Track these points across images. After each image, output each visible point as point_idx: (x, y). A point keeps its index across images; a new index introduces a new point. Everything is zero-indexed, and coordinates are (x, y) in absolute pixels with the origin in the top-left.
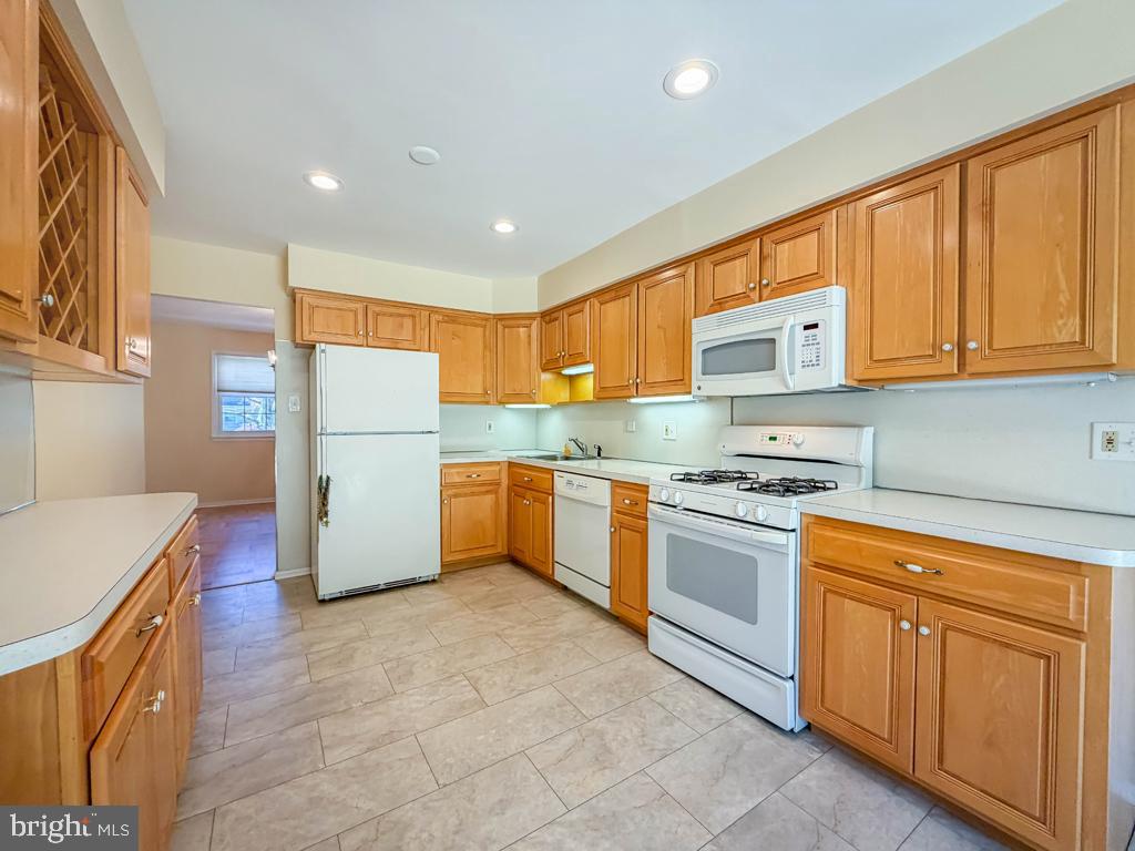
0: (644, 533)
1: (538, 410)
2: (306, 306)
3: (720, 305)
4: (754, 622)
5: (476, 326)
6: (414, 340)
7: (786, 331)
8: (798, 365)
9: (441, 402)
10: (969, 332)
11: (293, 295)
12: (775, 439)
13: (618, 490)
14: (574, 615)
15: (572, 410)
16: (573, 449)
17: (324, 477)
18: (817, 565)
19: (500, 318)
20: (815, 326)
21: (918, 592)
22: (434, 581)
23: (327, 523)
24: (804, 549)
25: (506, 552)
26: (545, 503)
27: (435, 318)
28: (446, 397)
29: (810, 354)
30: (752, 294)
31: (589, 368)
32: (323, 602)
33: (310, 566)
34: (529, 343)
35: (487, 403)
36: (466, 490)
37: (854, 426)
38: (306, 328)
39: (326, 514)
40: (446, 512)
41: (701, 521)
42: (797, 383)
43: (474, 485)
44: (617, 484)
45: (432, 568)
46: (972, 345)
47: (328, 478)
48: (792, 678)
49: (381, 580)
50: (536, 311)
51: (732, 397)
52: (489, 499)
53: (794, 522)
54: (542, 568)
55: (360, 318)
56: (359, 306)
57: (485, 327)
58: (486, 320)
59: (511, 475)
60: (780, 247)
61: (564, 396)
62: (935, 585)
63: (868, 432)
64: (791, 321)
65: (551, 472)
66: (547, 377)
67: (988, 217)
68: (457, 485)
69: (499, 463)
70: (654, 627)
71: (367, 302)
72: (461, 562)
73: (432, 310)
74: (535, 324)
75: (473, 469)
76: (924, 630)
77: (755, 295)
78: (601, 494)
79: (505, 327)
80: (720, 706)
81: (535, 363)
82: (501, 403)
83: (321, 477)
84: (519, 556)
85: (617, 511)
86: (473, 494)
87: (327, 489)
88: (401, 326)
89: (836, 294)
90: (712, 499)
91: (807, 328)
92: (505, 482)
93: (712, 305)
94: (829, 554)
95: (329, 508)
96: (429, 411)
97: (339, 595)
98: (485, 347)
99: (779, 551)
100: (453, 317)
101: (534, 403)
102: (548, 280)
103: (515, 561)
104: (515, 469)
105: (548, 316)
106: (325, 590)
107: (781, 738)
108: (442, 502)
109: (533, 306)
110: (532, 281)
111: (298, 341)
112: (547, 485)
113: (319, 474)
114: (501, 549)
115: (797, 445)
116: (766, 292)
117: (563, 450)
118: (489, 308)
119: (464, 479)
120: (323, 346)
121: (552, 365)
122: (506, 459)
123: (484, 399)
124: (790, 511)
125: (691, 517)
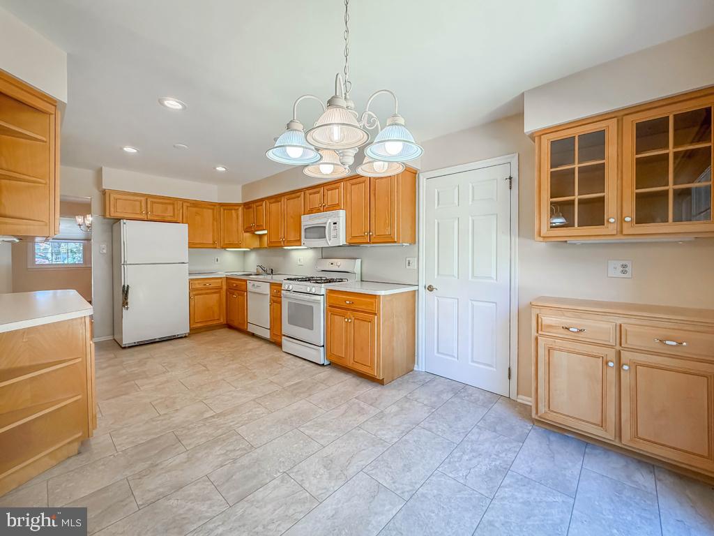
0: (280, 303)
1: (244, 251)
2: (112, 199)
3: (311, 212)
4: (312, 329)
5: (209, 208)
6: (174, 216)
7: (328, 224)
8: (332, 237)
9: (189, 248)
10: (371, 230)
11: (104, 192)
12: (332, 264)
13: (273, 287)
14: (253, 343)
15: (262, 252)
16: (261, 271)
17: (126, 286)
18: (329, 306)
19: (221, 205)
20: (336, 223)
21: (348, 309)
22: (185, 337)
23: (127, 308)
24: (325, 302)
25: (225, 322)
26: (243, 295)
27: (185, 204)
28: (192, 245)
29: (335, 233)
30: (320, 209)
31: (265, 232)
32: (125, 348)
33: (113, 334)
34: (238, 218)
35: (215, 248)
36: (204, 292)
37: (354, 259)
38: (112, 209)
39: (127, 304)
40: (192, 303)
41: (302, 296)
42: (331, 244)
43: (208, 289)
44: (272, 284)
45: (185, 330)
46: (371, 234)
47: (128, 286)
48: (323, 346)
49: (157, 336)
50: (241, 202)
51: (322, 248)
52: (216, 296)
54: (241, 327)
55: (143, 204)
56: (143, 199)
57: (213, 209)
58: (215, 206)
59: (228, 284)
60: (328, 192)
61: (256, 244)
63: (358, 262)
64: (329, 221)
65: (246, 281)
66: (248, 234)
67: (375, 194)
68: (197, 289)
69: (221, 278)
70: (284, 341)
71: (147, 196)
72: (200, 328)
73: (184, 201)
74: (240, 209)
75: (206, 281)
76: (349, 321)
78: (266, 289)
79: (224, 210)
80: (302, 362)
81: (240, 228)
82: (222, 248)
83: (124, 286)
84: (231, 323)
85: (272, 295)
86: (207, 294)
87: (127, 291)
88: (167, 209)
89: (342, 213)
90: (301, 287)
91: (334, 224)
92: (224, 287)
93: (308, 211)
95: (129, 300)
96: (183, 252)
97: (134, 344)
98: (214, 220)
99: (318, 302)
100: (196, 204)
101: (240, 248)
102: (247, 188)
103: (230, 327)
104: (229, 281)
105: (247, 206)
106: (126, 341)
107: (319, 367)
108: (190, 298)
109: (238, 200)
110: (238, 188)
111: (108, 216)
112: (244, 288)
113: (123, 284)
114: (223, 320)
115: (339, 266)
116: (324, 209)
117: (255, 271)
118: (216, 200)
119: (201, 286)
120: (125, 221)
121: (249, 230)
122: (224, 276)
123: (213, 246)
124: (322, 288)
125: (295, 294)
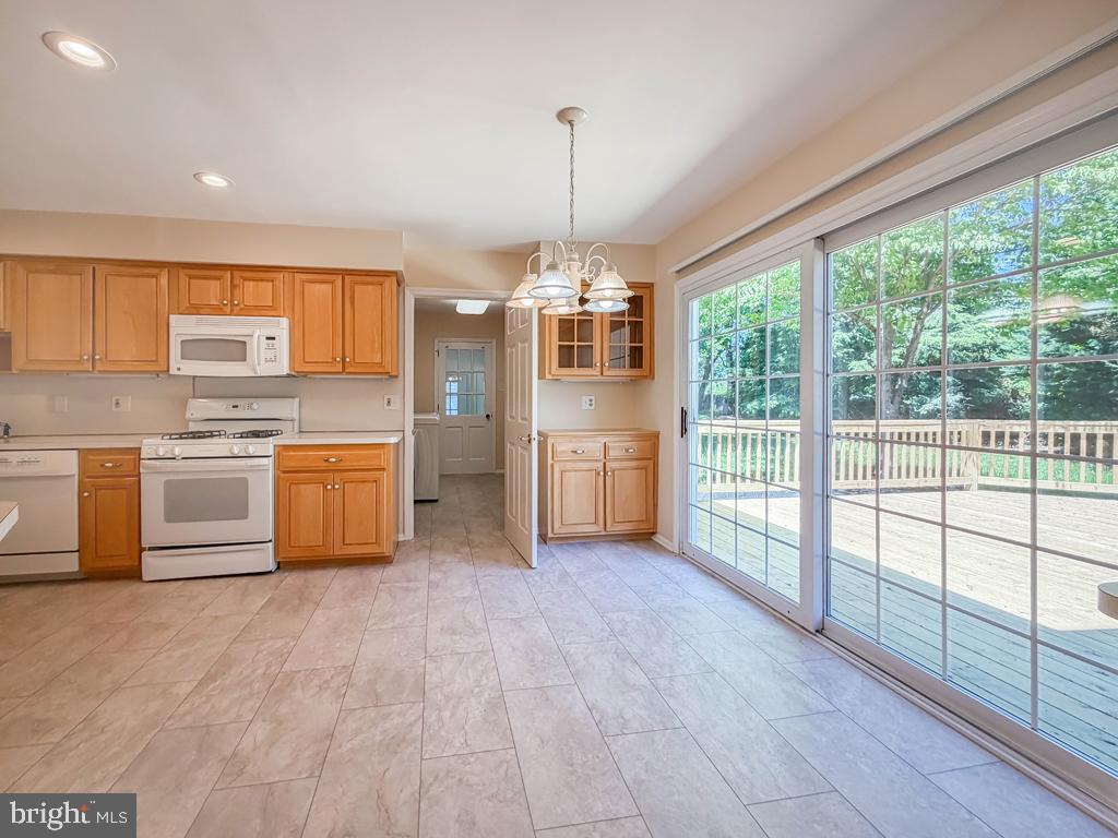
4: (246, 517)
7: (254, 338)
8: (263, 360)
10: (346, 354)
12: (237, 407)
13: (92, 457)
18: (285, 472)
20: (274, 338)
24: (277, 466)
29: (270, 355)
30: (225, 308)
37: (291, 397)
42: (263, 370)
44: (88, 452)
46: (348, 360)
48: (271, 541)
51: (194, 377)
53: (271, 452)
60: (246, 283)
62: (342, 465)
63: (297, 400)
64: (257, 332)
67: (352, 303)
70: (151, 559)
76: (337, 486)
77: (228, 310)
85: (91, 476)
89: (282, 323)
91: (268, 338)
93: (187, 308)
94: (292, 464)
99: (261, 469)
115: (255, 411)
116: (236, 309)
124: (268, 446)
